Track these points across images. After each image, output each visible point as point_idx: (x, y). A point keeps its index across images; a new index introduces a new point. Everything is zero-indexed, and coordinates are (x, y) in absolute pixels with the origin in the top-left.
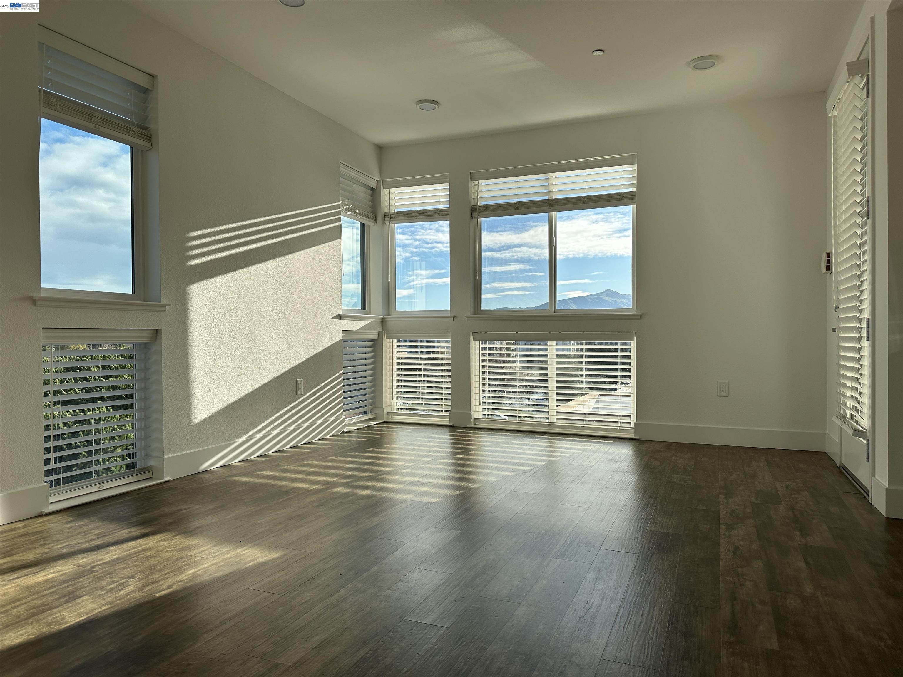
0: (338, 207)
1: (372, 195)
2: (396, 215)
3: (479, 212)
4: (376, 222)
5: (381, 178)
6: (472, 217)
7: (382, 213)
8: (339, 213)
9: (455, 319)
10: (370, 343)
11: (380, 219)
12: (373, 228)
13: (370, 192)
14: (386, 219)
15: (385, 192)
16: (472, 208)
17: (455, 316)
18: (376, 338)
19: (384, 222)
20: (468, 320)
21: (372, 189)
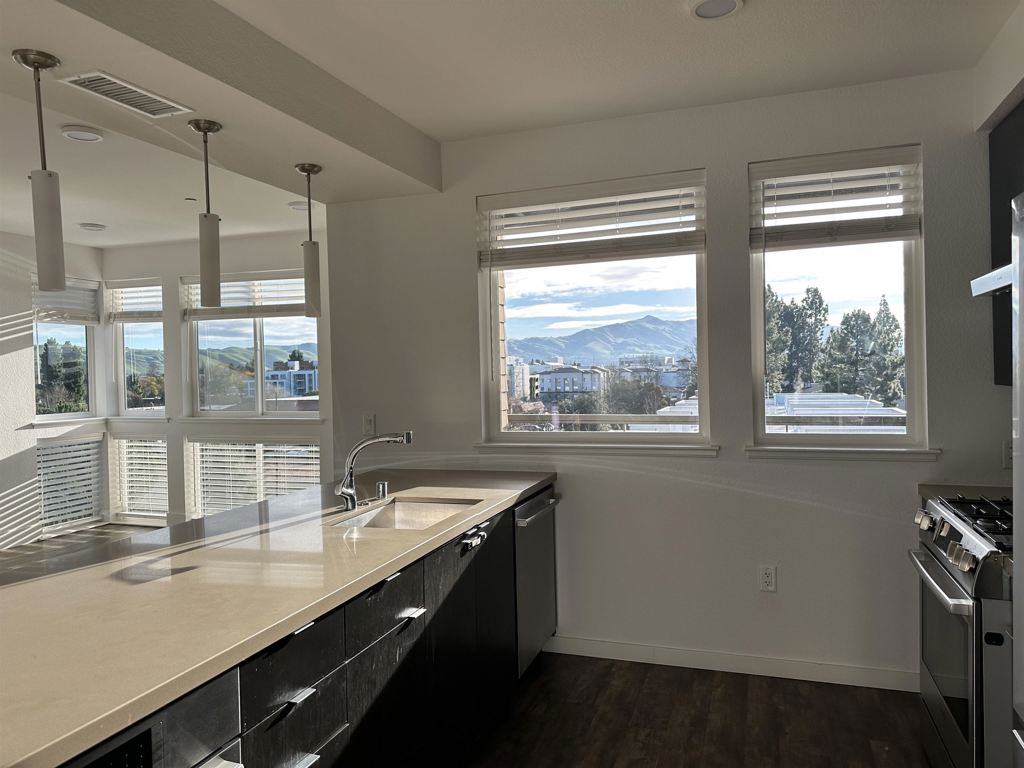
0: (29, 315)
1: (94, 297)
2: (122, 316)
3: (190, 315)
4: (100, 323)
5: (103, 279)
6: (184, 320)
7: (107, 312)
8: (29, 322)
10: (96, 445)
11: (103, 320)
12: (98, 328)
13: (92, 293)
14: (111, 319)
15: (107, 293)
16: (184, 310)
17: (169, 418)
18: (99, 440)
19: (108, 322)
21: (95, 291)
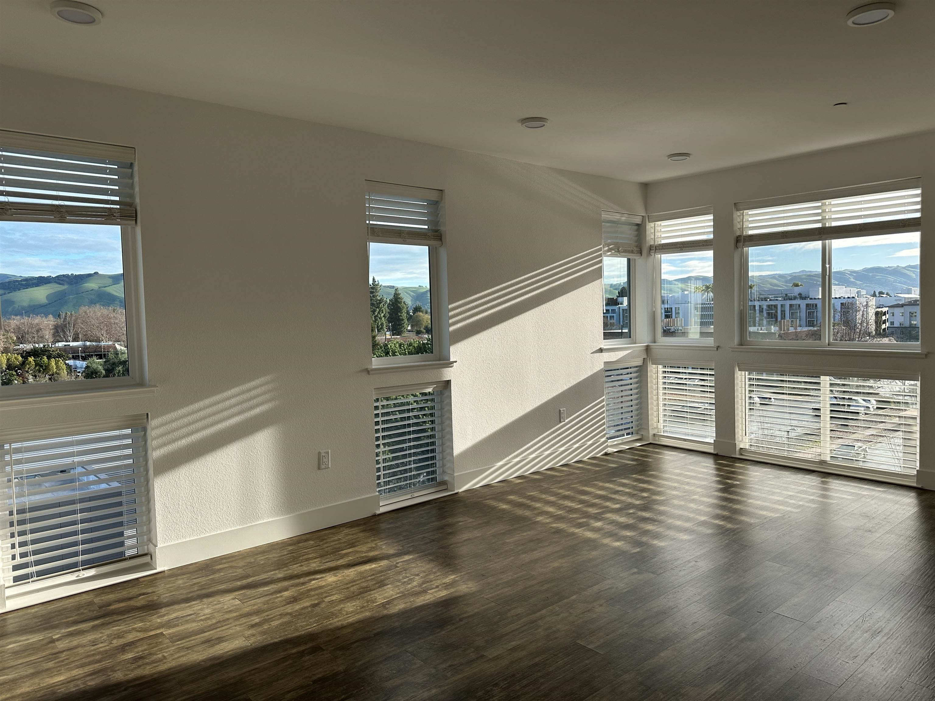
0: (600, 250)
1: (638, 230)
2: (661, 247)
3: (744, 242)
4: (641, 255)
5: (646, 213)
6: (736, 247)
7: (648, 245)
8: (600, 256)
9: (719, 348)
10: (636, 369)
11: (645, 252)
12: (639, 261)
13: (636, 227)
14: (651, 251)
15: (650, 226)
16: (737, 237)
17: (718, 346)
18: (641, 364)
19: (649, 254)
20: (732, 351)
21: (638, 225)
